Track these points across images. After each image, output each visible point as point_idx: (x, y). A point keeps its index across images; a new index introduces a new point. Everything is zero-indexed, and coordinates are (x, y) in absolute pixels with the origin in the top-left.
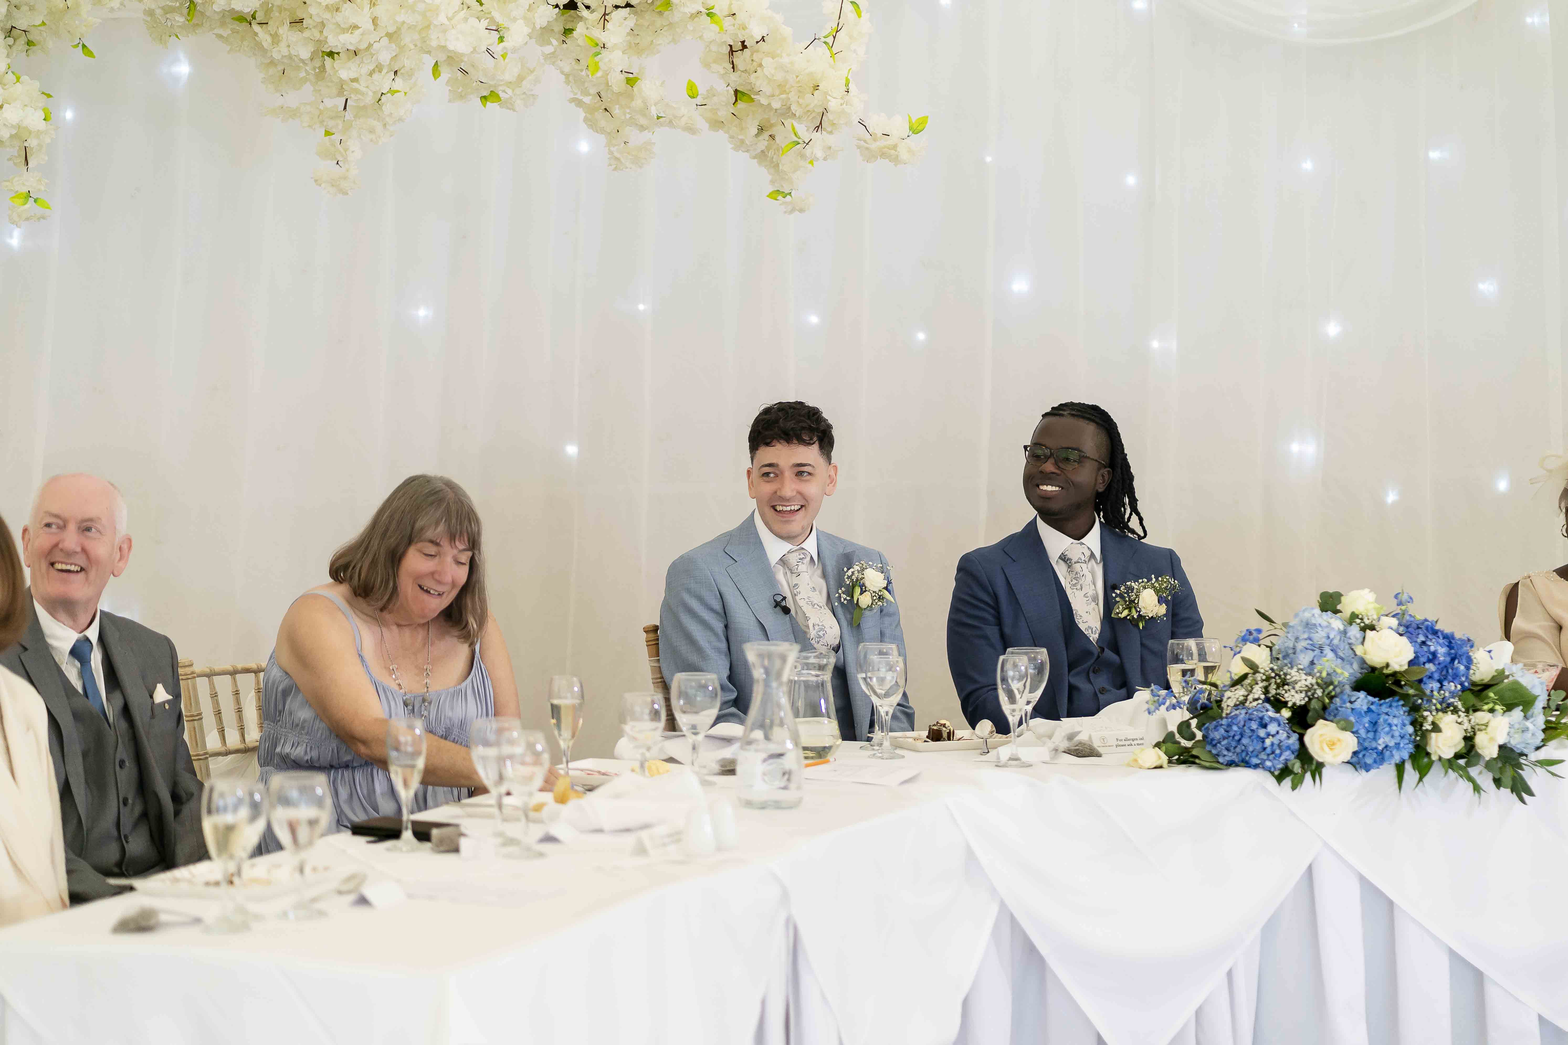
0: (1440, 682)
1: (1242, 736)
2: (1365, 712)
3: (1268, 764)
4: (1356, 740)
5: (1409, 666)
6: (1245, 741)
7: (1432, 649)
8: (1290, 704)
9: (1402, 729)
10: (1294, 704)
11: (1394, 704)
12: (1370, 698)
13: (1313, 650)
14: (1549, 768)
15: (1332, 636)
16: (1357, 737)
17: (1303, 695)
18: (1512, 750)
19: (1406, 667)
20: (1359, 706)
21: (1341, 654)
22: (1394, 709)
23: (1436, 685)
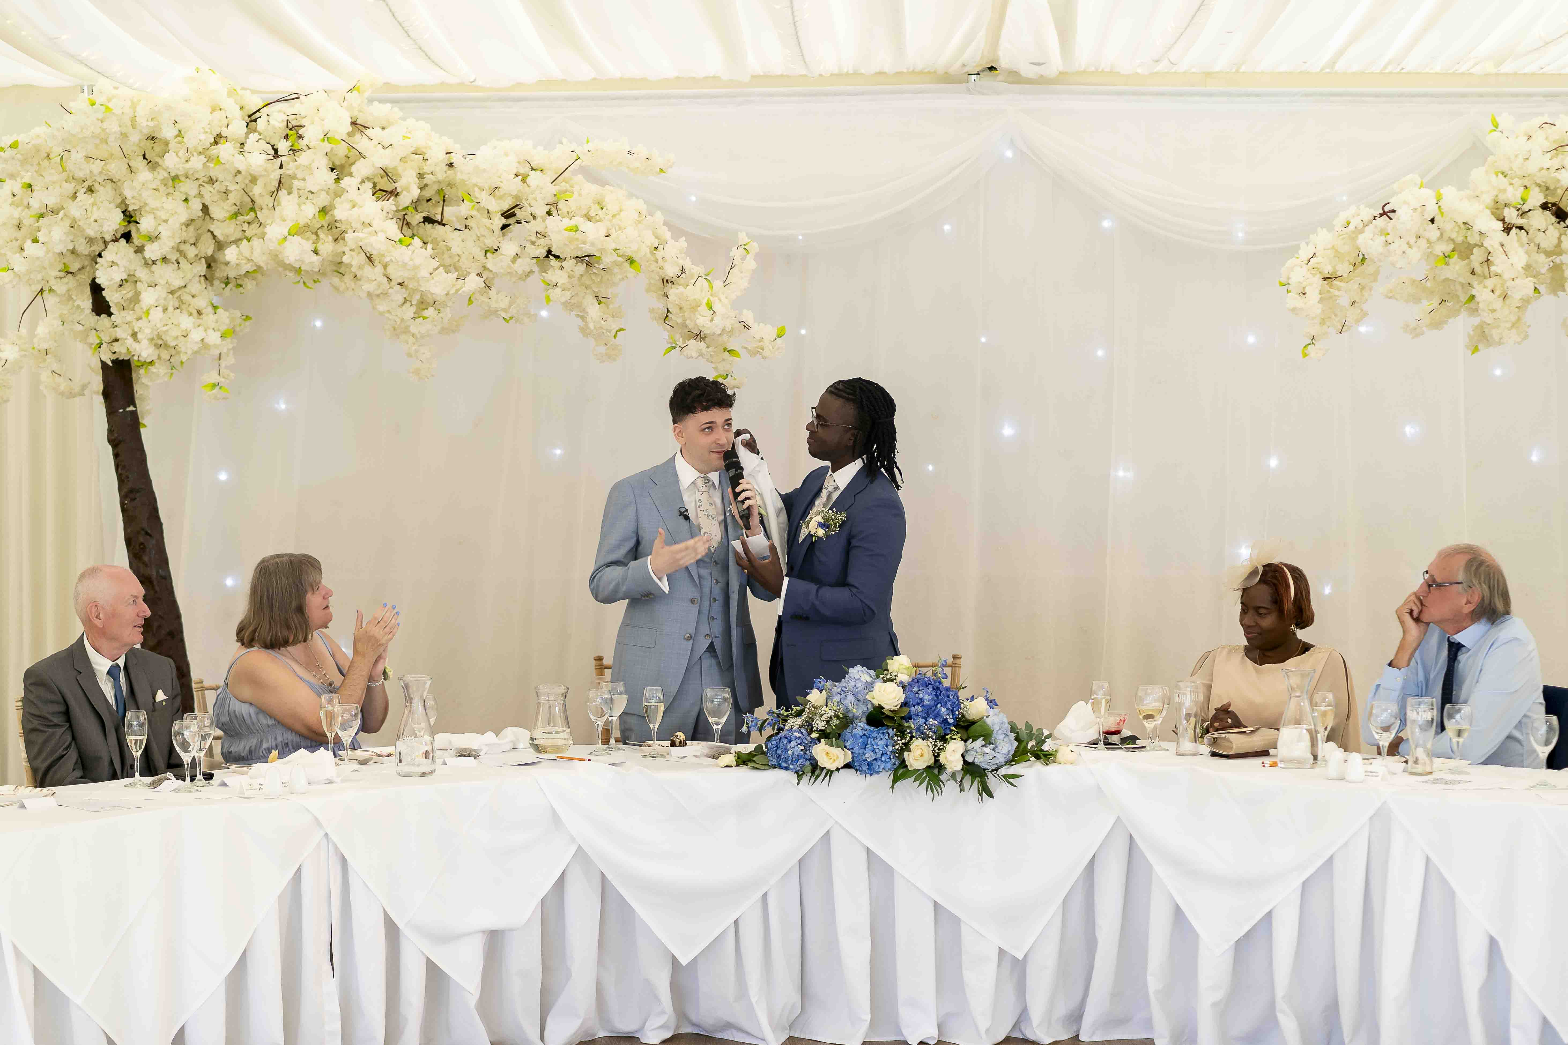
0: (925, 718)
1: (778, 748)
2: (861, 737)
3: (791, 767)
4: (850, 753)
5: (901, 706)
6: (779, 752)
7: (921, 696)
8: (815, 729)
9: (883, 748)
10: (817, 728)
11: (881, 732)
12: (867, 727)
13: (841, 695)
14: (1011, 780)
15: (859, 685)
16: (852, 753)
17: (825, 723)
18: (978, 766)
19: (898, 707)
20: (857, 732)
21: (860, 697)
22: (882, 735)
23: (922, 721)
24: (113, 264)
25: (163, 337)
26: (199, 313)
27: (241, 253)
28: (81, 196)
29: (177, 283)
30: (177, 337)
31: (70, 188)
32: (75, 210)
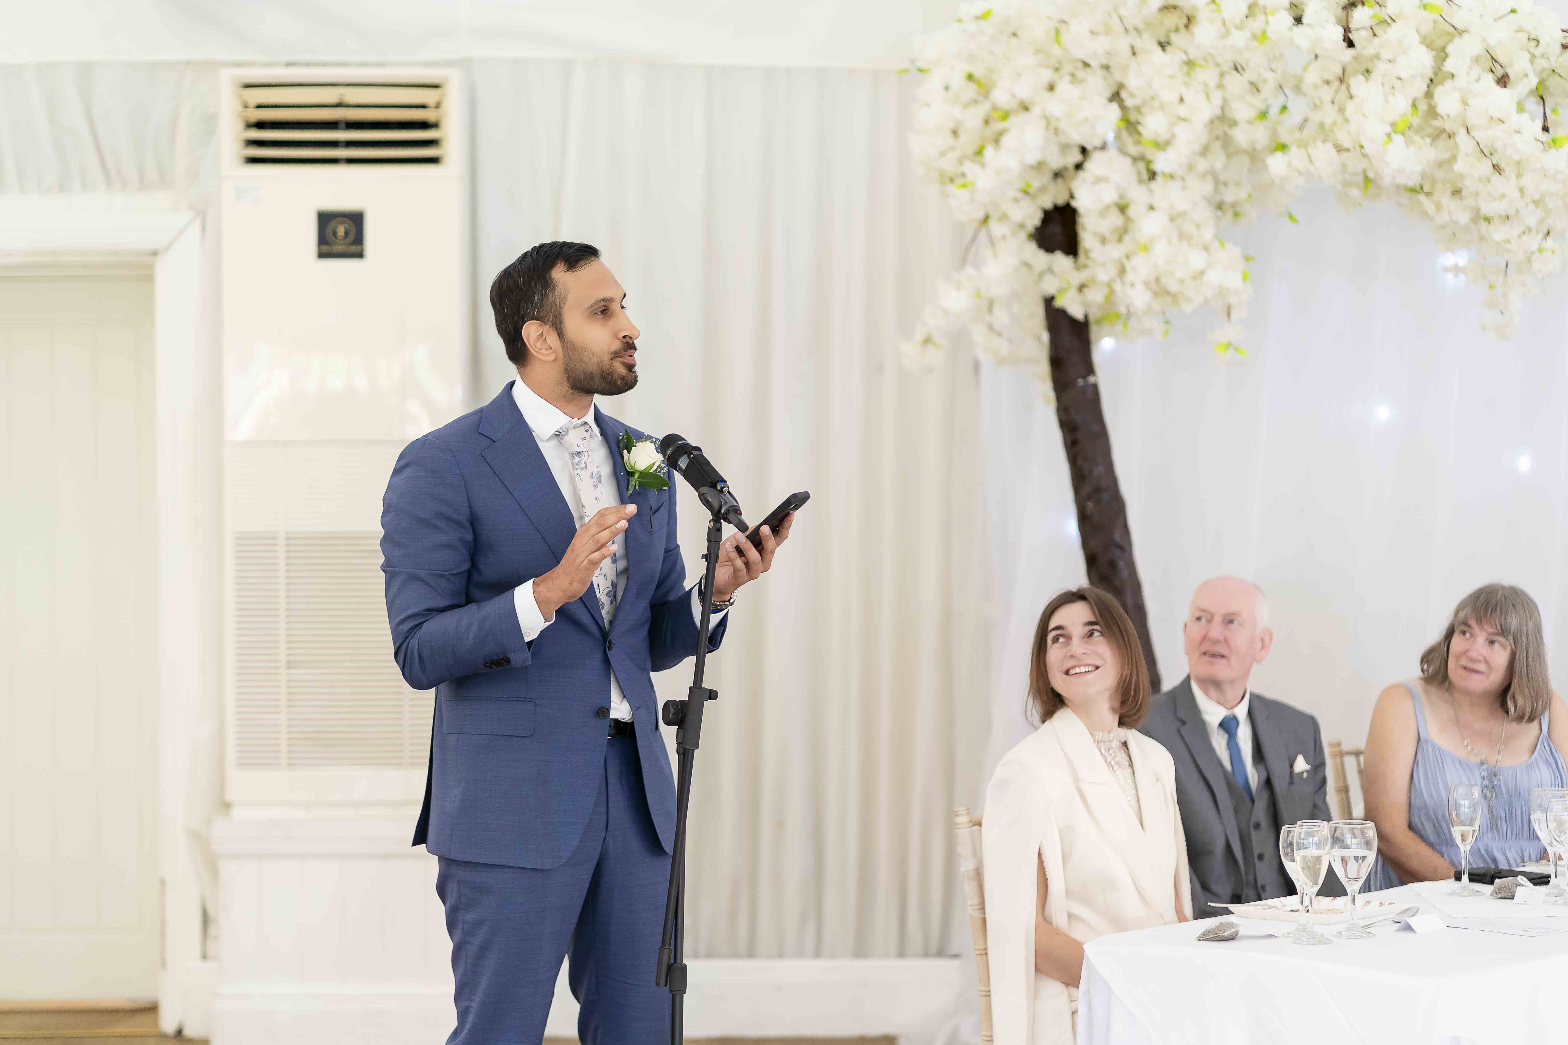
24: (1099, 180)
25: (1163, 281)
26: (1206, 248)
27: (1289, 165)
28: (1064, 86)
29: (1182, 206)
30: (1182, 281)
31: (1047, 75)
32: (1054, 105)
